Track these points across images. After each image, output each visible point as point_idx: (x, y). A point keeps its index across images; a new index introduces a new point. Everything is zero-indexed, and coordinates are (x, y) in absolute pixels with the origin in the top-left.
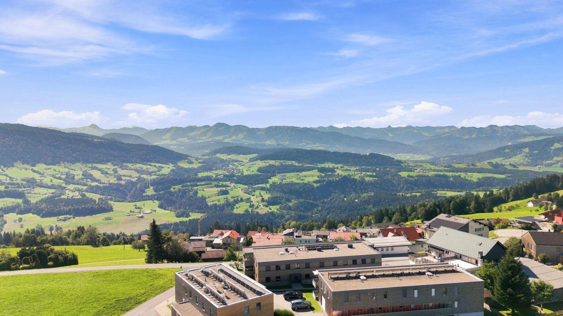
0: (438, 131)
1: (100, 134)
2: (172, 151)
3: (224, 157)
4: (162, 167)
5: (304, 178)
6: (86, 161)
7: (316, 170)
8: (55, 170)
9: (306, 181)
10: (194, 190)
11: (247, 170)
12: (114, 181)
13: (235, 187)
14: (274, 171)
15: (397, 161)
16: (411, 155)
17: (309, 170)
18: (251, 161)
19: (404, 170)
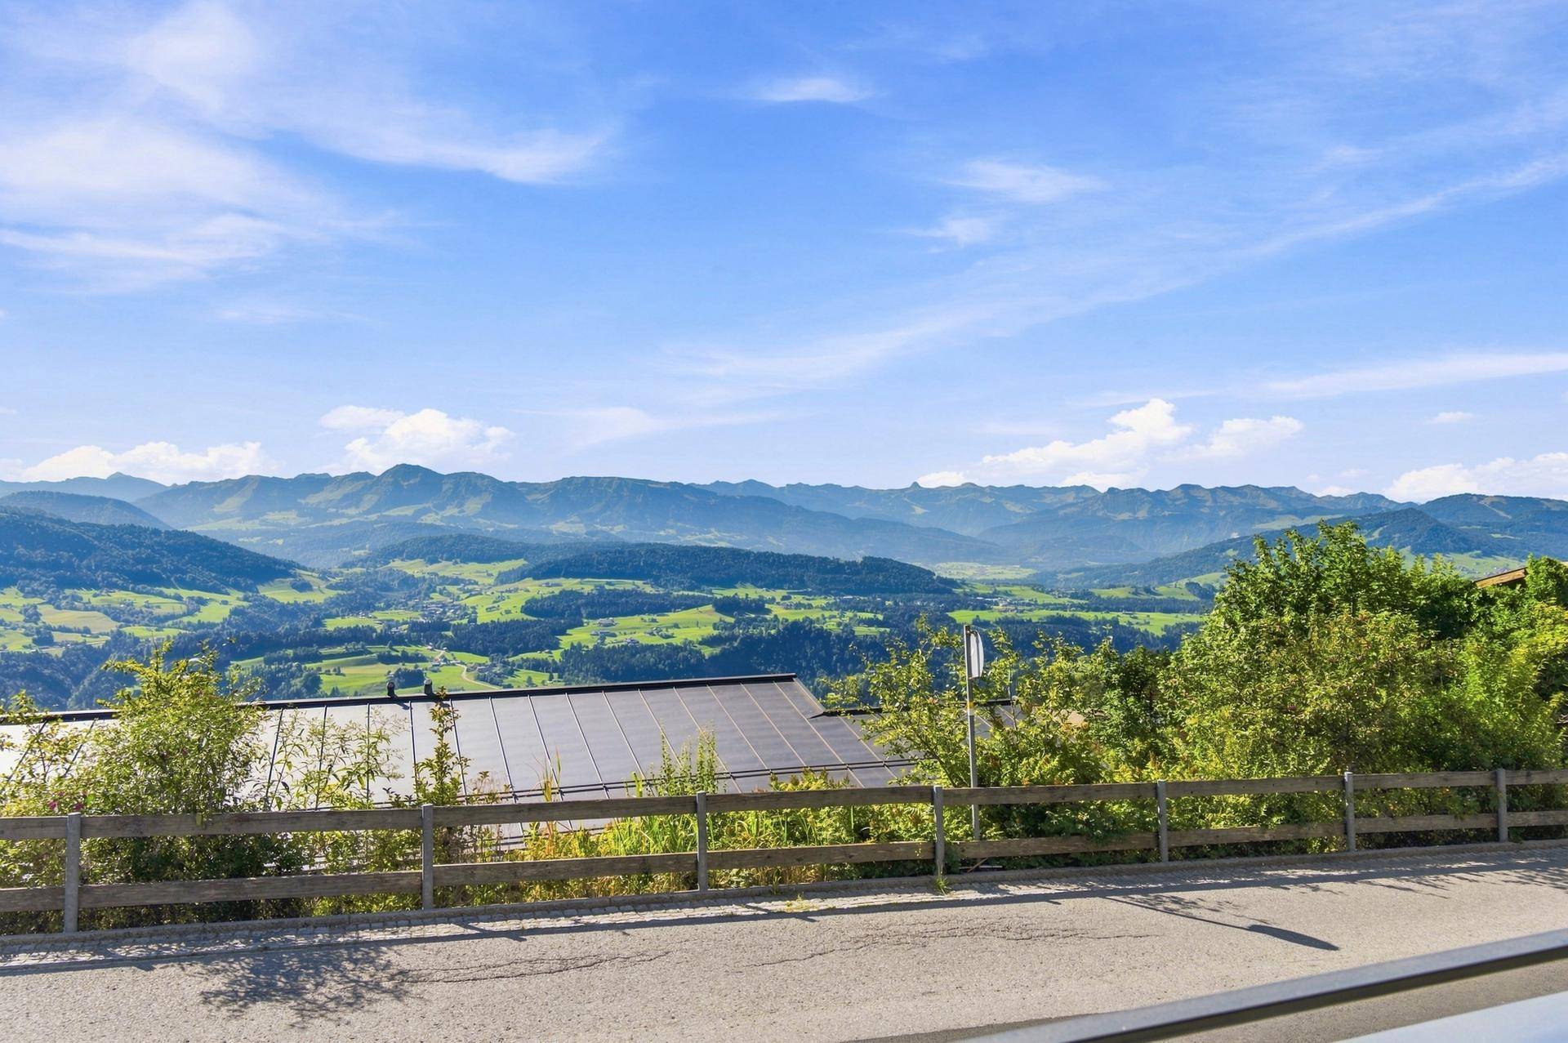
0: (1048, 498)
2: (240, 549)
3: (415, 568)
5: (670, 631)
7: (710, 607)
9: (677, 641)
10: (305, 674)
11: (489, 610)
12: (25, 647)
13: (445, 660)
14: (578, 607)
15: (941, 579)
16: (976, 565)
17: (688, 607)
18: (503, 583)
19: (963, 604)
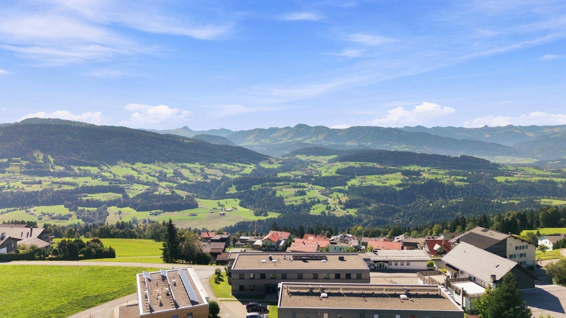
1: (191, 136)
2: (254, 152)
3: (303, 158)
4: (245, 167)
5: (385, 181)
6: (176, 160)
7: (400, 173)
8: (150, 168)
9: (388, 185)
10: (272, 190)
11: (325, 172)
12: (201, 179)
13: (312, 188)
14: (354, 173)
15: (493, 164)
16: (511, 157)
17: (392, 173)
18: (330, 163)
19: (502, 174)
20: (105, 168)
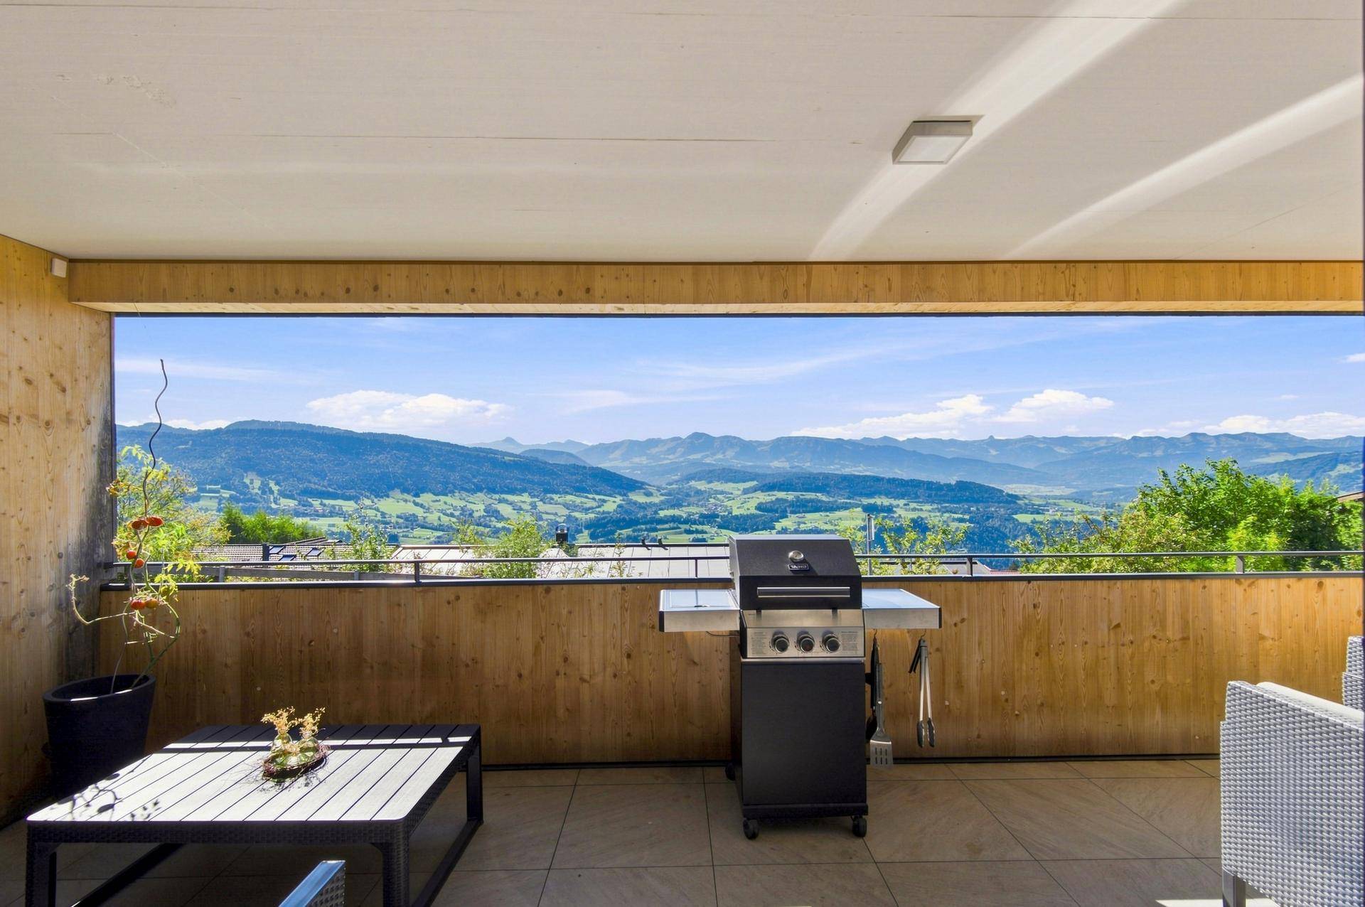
0: (1086, 444)
1: (518, 451)
2: (621, 476)
3: (701, 486)
4: (605, 501)
5: (837, 522)
6: (491, 491)
7: (860, 509)
8: (446, 504)
11: (739, 508)
12: (531, 521)
13: (717, 533)
14: (785, 508)
15: (1009, 495)
16: (1034, 486)
17: (846, 508)
18: (745, 494)
19: (1025, 511)
20: (367, 502)
